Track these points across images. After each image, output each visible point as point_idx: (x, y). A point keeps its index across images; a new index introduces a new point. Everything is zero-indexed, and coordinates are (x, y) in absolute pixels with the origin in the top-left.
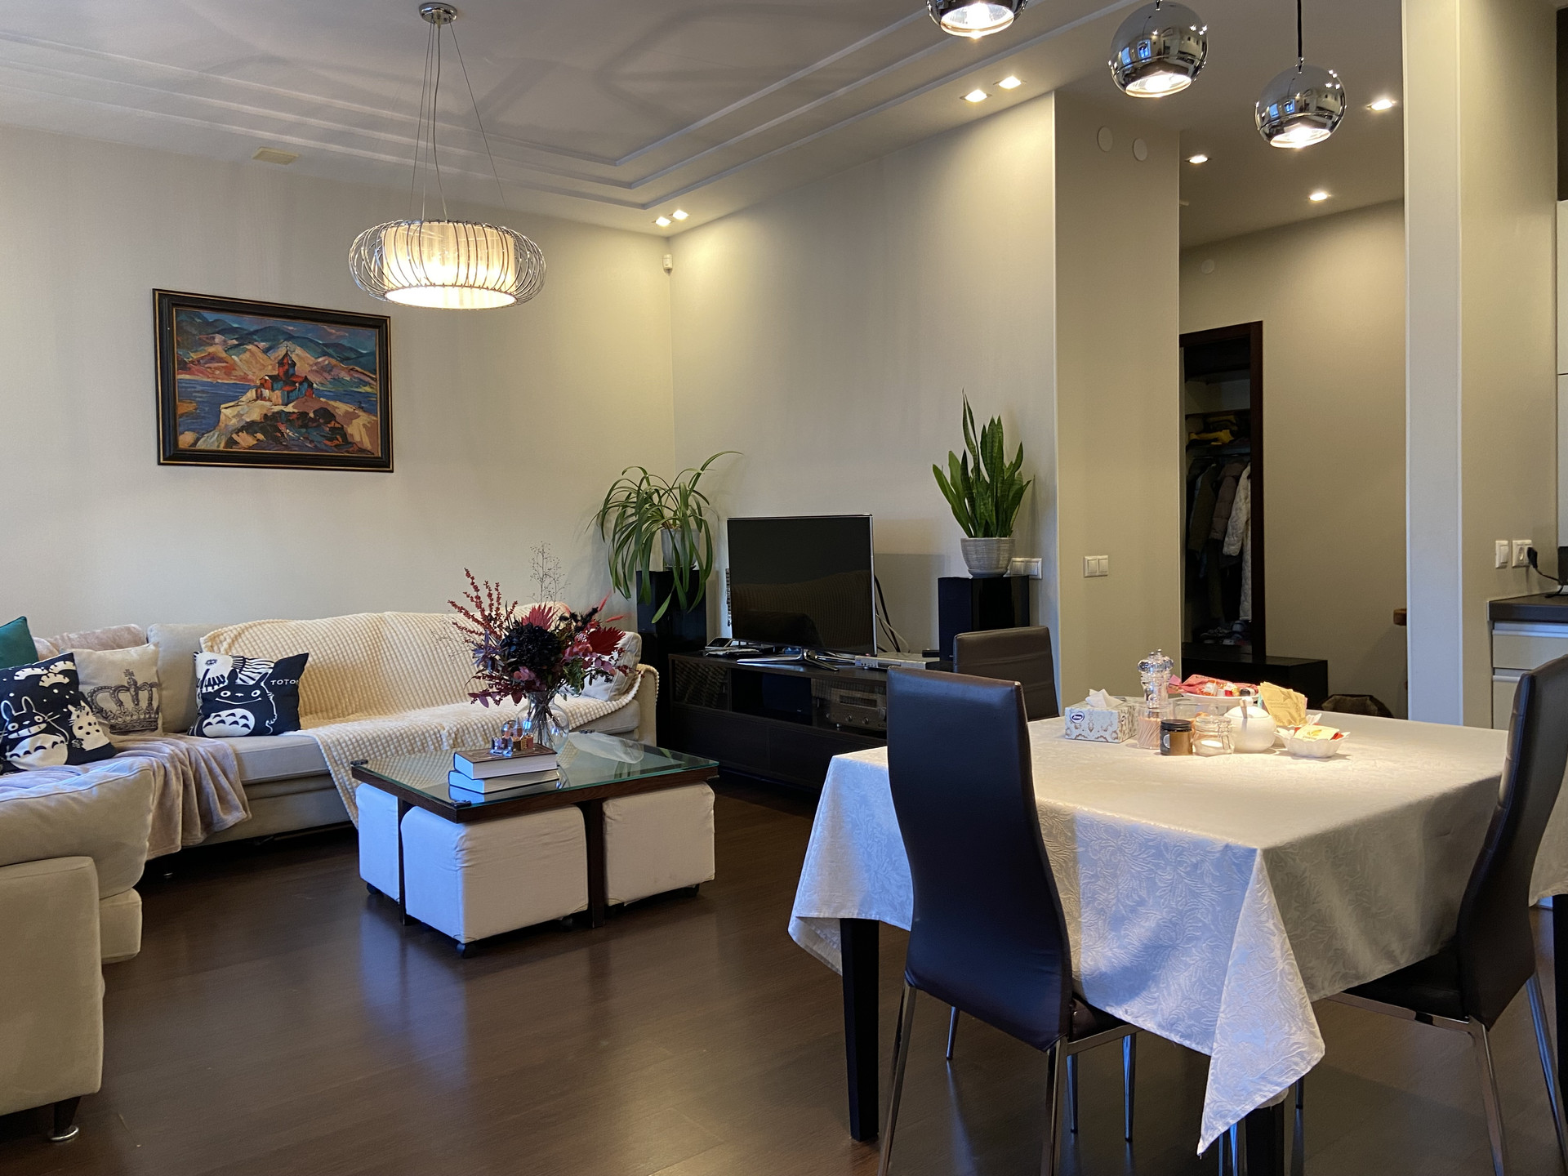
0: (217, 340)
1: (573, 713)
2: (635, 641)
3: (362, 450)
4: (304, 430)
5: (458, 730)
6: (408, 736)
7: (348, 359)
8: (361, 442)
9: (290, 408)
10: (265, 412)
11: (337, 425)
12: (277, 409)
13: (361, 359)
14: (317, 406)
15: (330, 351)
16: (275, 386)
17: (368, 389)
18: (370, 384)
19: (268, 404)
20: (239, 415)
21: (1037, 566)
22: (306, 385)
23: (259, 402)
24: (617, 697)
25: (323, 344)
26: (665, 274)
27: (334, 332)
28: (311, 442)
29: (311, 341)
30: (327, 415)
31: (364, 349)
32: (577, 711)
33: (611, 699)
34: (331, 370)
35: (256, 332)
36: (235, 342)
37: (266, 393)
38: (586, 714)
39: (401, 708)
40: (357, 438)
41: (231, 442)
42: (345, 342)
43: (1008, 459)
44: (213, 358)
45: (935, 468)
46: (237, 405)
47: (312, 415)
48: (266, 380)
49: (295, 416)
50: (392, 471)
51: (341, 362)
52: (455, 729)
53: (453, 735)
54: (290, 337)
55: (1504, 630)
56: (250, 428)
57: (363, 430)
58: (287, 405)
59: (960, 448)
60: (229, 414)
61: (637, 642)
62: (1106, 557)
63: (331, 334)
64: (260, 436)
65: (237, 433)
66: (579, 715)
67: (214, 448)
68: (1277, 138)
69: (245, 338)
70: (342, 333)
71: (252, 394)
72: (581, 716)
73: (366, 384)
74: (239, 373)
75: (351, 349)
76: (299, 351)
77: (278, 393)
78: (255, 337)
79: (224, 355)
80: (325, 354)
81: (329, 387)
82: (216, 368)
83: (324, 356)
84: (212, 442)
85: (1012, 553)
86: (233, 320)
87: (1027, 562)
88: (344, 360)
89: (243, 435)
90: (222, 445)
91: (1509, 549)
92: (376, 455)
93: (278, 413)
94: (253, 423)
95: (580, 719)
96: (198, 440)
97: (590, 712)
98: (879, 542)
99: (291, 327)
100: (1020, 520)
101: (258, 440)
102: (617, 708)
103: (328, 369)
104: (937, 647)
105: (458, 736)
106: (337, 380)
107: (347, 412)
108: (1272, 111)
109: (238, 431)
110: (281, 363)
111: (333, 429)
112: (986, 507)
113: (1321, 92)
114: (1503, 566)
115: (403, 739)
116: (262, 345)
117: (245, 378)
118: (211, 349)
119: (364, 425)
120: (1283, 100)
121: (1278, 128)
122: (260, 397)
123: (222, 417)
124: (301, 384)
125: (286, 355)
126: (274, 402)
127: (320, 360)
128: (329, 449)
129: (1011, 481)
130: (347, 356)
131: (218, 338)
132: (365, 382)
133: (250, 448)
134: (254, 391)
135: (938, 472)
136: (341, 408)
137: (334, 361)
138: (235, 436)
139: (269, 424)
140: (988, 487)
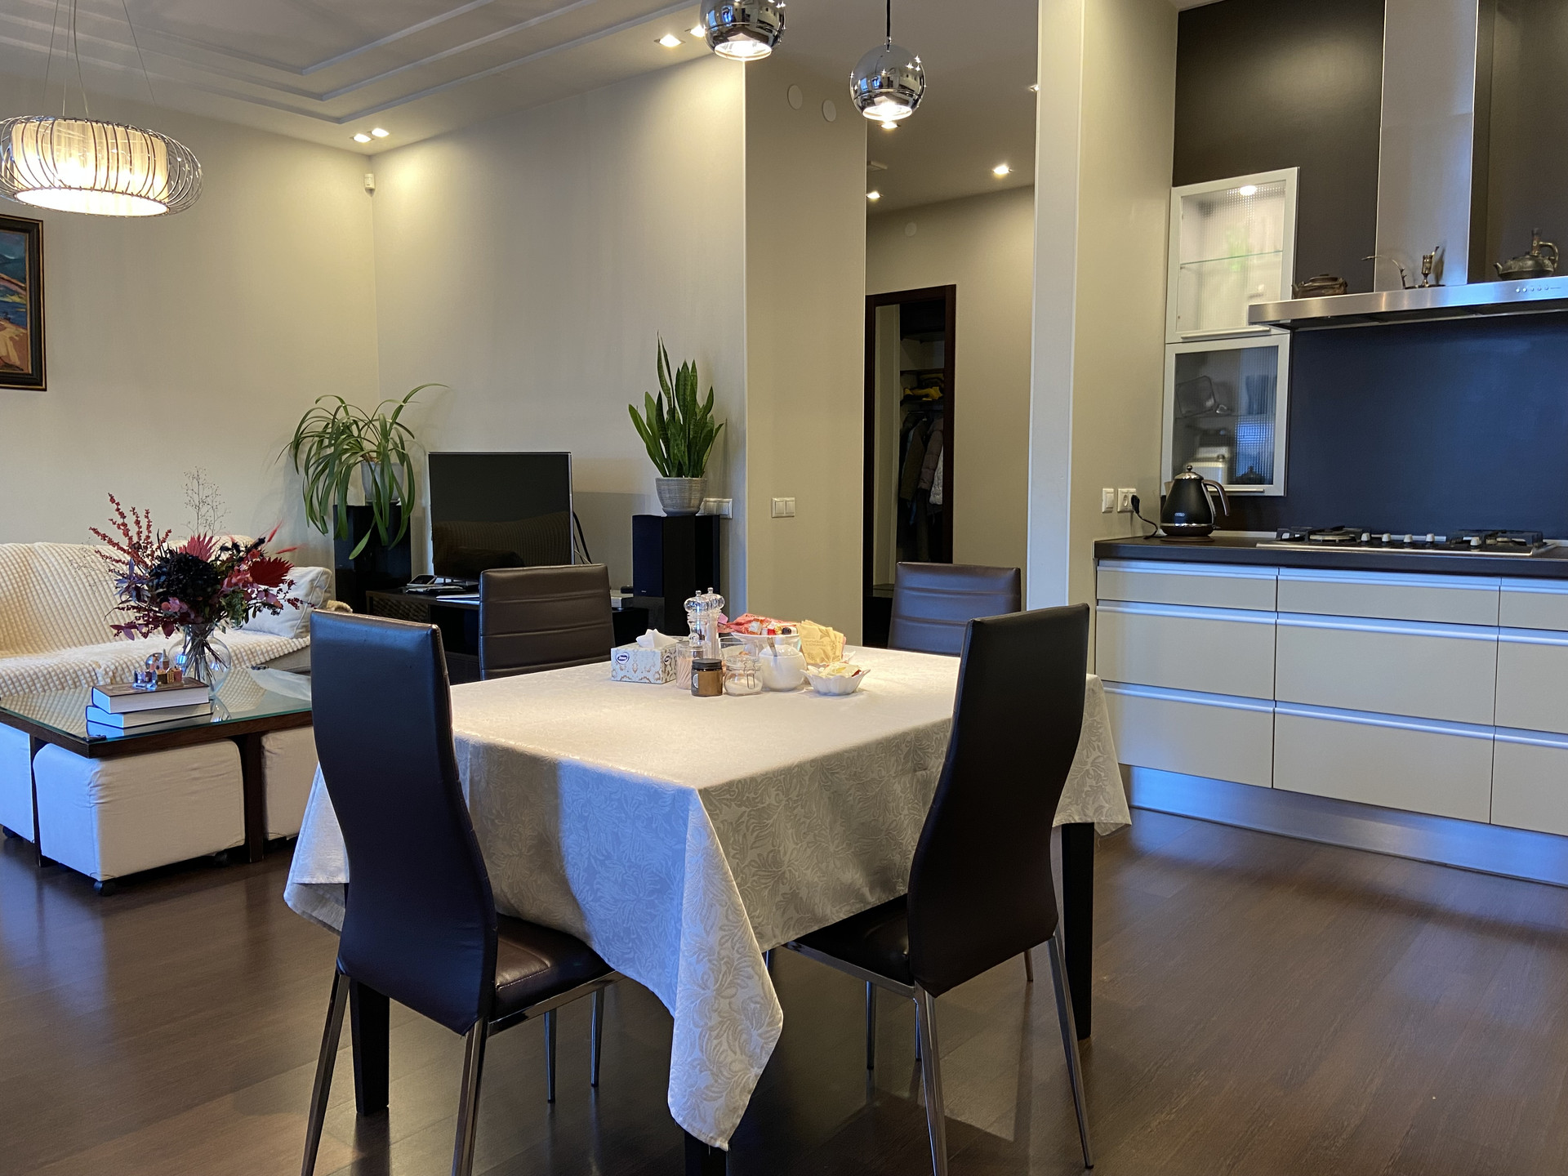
1: (253, 650)
2: (324, 577)
5: (116, 668)
6: (57, 675)
8: (8, 356)
13: (9, 267)
17: (16, 299)
18: (18, 293)
21: (727, 506)
24: (303, 635)
26: (368, 195)
31: (13, 255)
32: (258, 648)
33: (297, 637)
38: (267, 652)
39: (54, 646)
40: (3, 353)
43: (701, 400)
45: (631, 409)
50: (45, 390)
52: (113, 667)
53: (111, 673)
55: (1107, 566)
57: (10, 344)
59: (655, 390)
61: (327, 578)
62: (793, 499)
66: (259, 653)
68: (868, 110)
72: (262, 653)
73: (13, 293)
85: (704, 492)
87: (720, 502)
91: (1115, 495)
92: (26, 371)
95: (261, 657)
97: (272, 650)
98: (579, 480)
100: (711, 459)
102: (304, 645)
104: (631, 584)
105: (117, 675)
108: (863, 84)
112: (680, 449)
113: (903, 72)
114: (1109, 511)
115: (51, 677)
119: (11, 338)
120: (871, 75)
121: (869, 101)
129: (702, 424)
132: (12, 290)
135: (633, 411)
140: (682, 428)
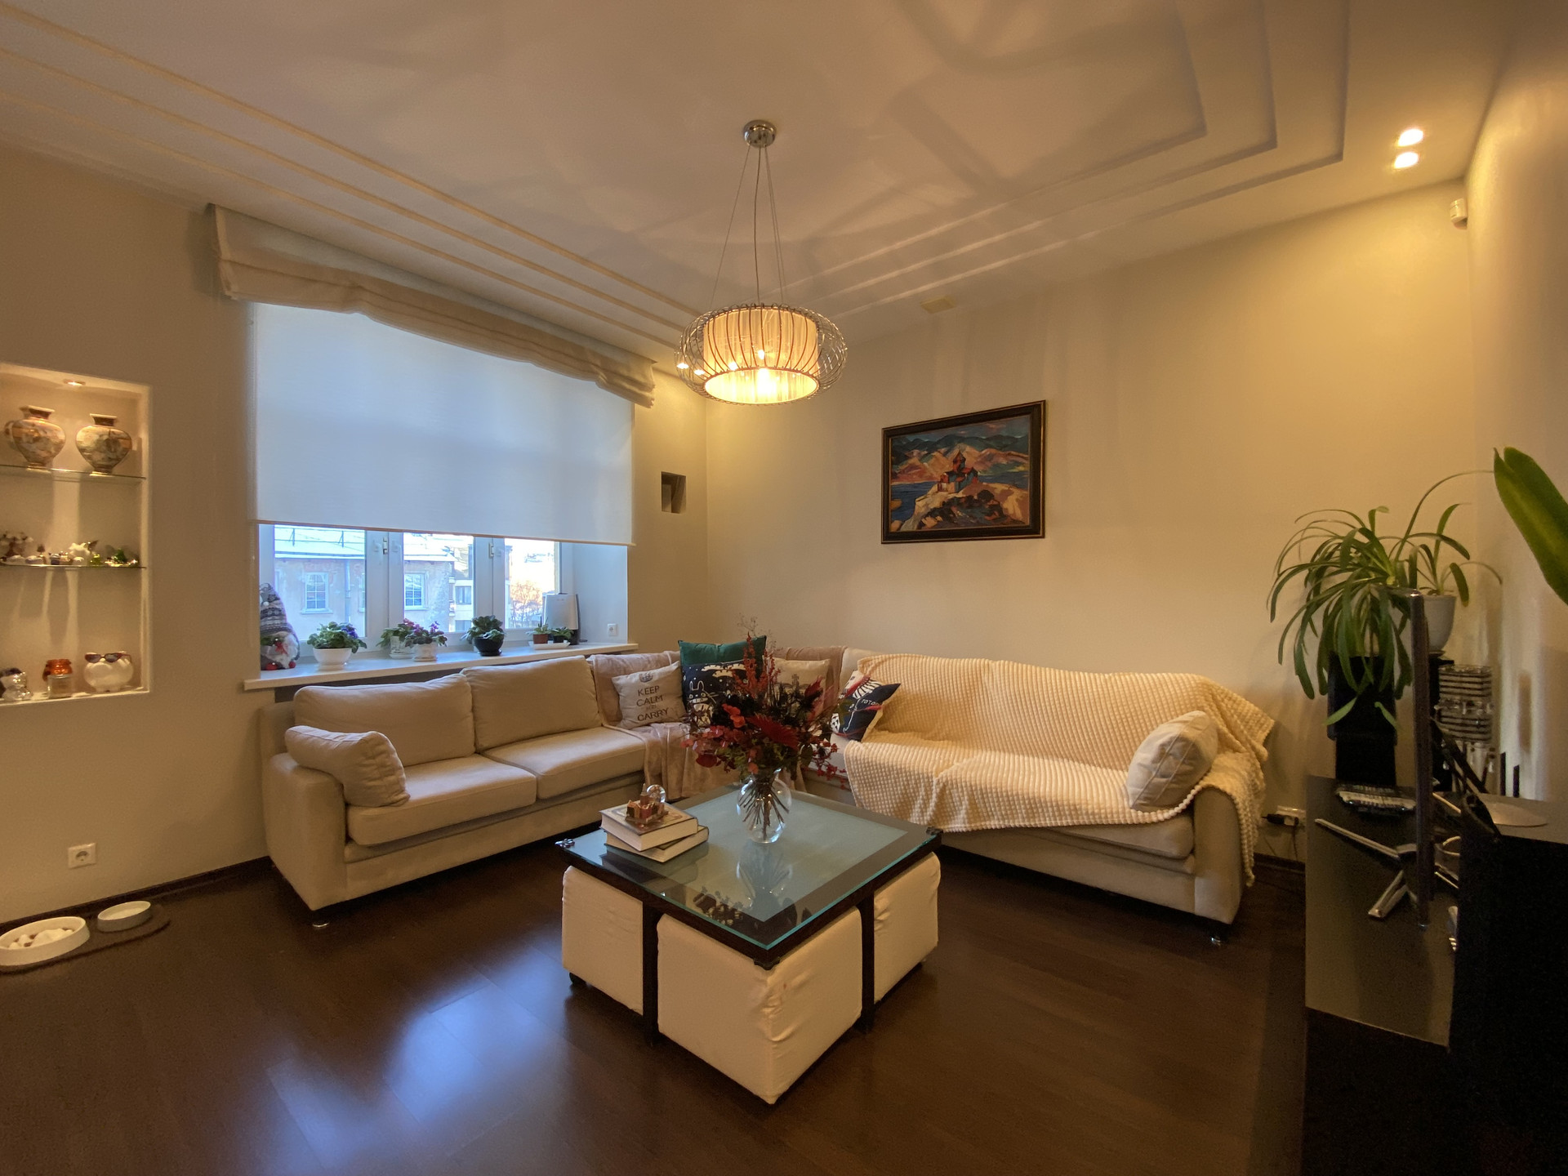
0: (915, 454)
3: (1014, 521)
4: (969, 510)
7: (1005, 446)
8: (1014, 513)
9: (960, 495)
10: (943, 499)
11: (995, 503)
12: (951, 496)
13: (1014, 444)
14: (979, 490)
15: (992, 443)
16: (951, 479)
17: (1021, 468)
18: (1022, 463)
19: (945, 494)
20: (927, 505)
22: (972, 474)
23: (940, 493)
25: (987, 439)
27: (994, 427)
28: (974, 518)
29: (977, 438)
30: (987, 495)
31: (1017, 434)
34: (992, 459)
35: (939, 442)
36: (926, 452)
37: (944, 485)
40: (1011, 511)
41: (921, 525)
42: (1004, 433)
44: (913, 467)
46: (926, 497)
47: (976, 497)
48: (945, 476)
49: (963, 500)
50: (1043, 537)
51: (1001, 450)
54: (962, 440)
56: (932, 513)
57: (1016, 504)
58: (958, 492)
60: (920, 505)
63: (992, 428)
64: (939, 518)
65: (925, 518)
67: (911, 530)
69: (932, 447)
70: (1001, 426)
71: (935, 488)
74: (928, 474)
75: (1008, 437)
76: (968, 449)
77: (953, 484)
78: (938, 446)
79: (918, 463)
80: (988, 446)
81: (990, 472)
82: (914, 474)
83: (986, 448)
84: (910, 526)
86: (925, 437)
88: (1002, 448)
89: (929, 519)
90: (916, 527)
92: (1028, 524)
93: (952, 499)
94: (935, 509)
96: (902, 525)
99: (962, 431)
101: (938, 521)
103: (990, 458)
106: (997, 466)
107: (1003, 491)
109: (927, 515)
110: (955, 462)
111: (992, 507)
116: (943, 450)
117: (931, 477)
118: (911, 461)
119: (1017, 500)
122: (940, 489)
123: (916, 507)
124: (969, 474)
125: (959, 454)
126: (950, 492)
127: (983, 452)
128: (988, 522)
130: (1004, 444)
131: (916, 452)
132: (1019, 463)
133: (932, 527)
134: (936, 485)
136: (999, 488)
137: (993, 451)
138: (923, 520)
139: (945, 510)
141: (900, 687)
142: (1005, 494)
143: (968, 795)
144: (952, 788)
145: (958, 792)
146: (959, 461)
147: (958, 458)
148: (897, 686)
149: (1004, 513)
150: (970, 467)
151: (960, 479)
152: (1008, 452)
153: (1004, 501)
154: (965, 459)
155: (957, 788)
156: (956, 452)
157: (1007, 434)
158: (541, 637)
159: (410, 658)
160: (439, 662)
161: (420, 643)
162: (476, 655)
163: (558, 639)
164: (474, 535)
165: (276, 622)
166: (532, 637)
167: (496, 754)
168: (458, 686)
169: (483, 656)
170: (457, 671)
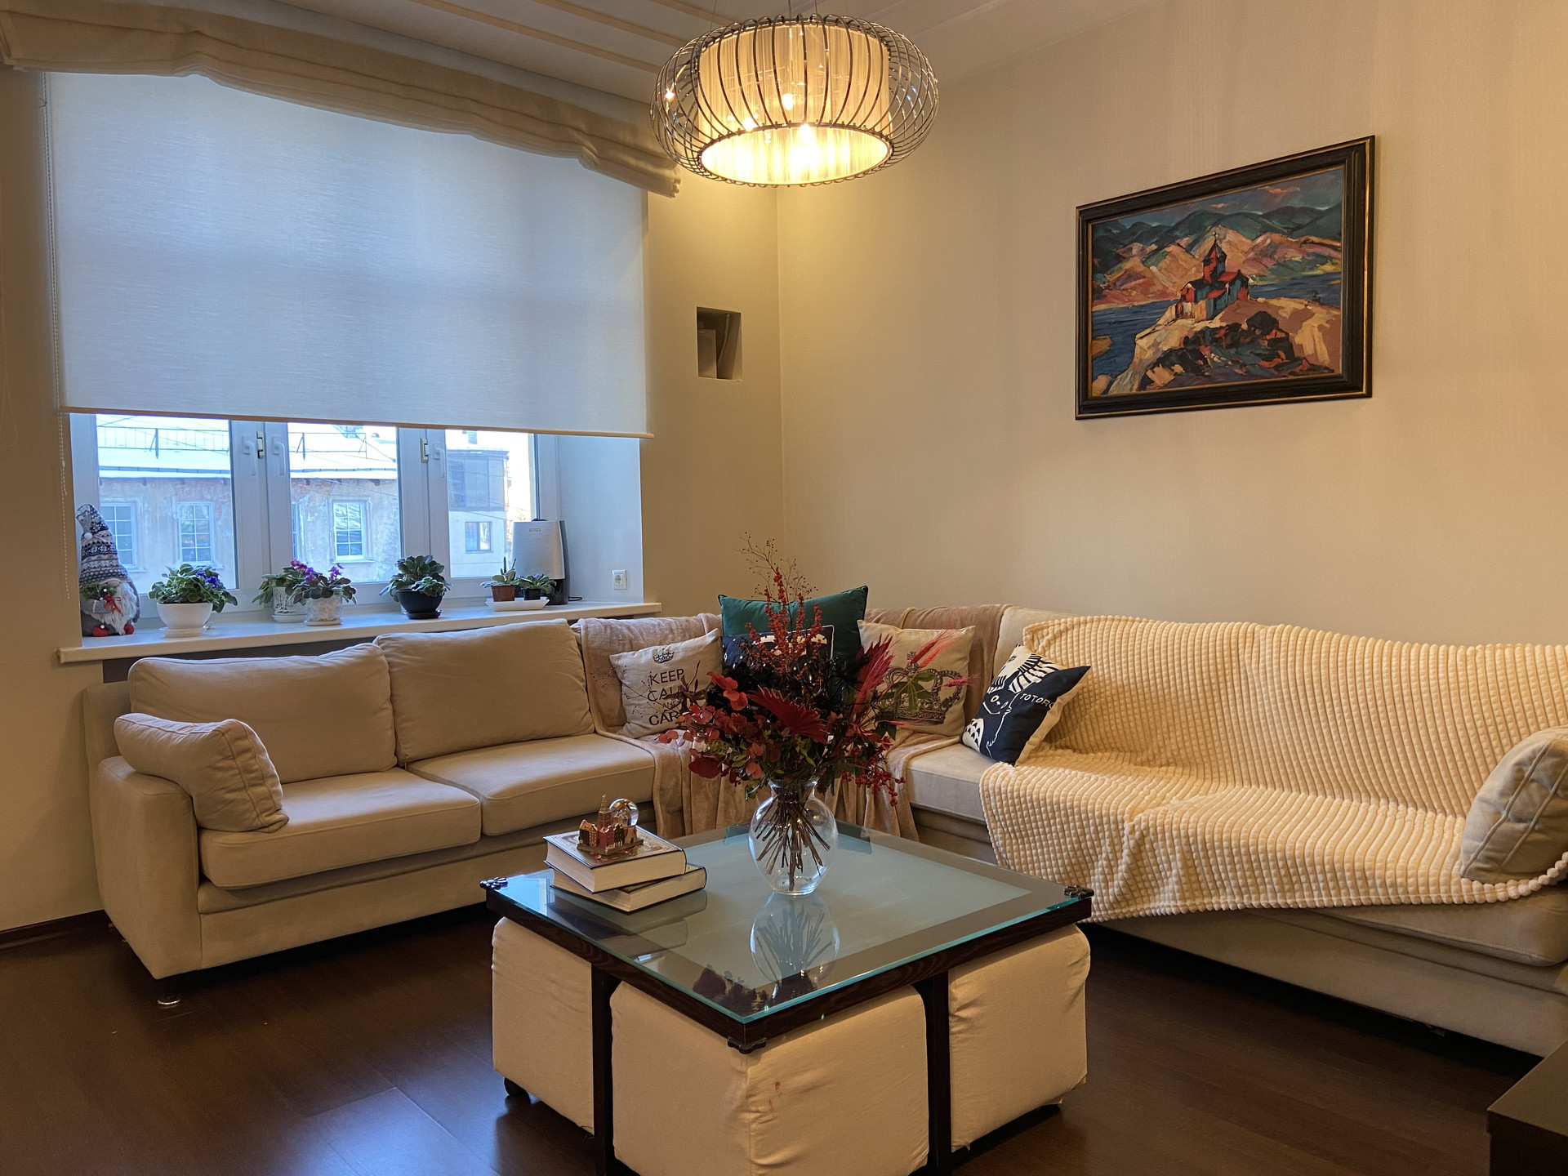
0: (1134, 251)
3: (1314, 368)
4: (1233, 351)
7: (1299, 227)
8: (1315, 354)
9: (1216, 323)
10: (1186, 333)
11: (1280, 335)
12: (1199, 327)
13: (1322, 222)
14: (1252, 312)
15: (1275, 223)
16: (1199, 293)
17: (1328, 268)
18: (1331, 258)
19: (1189, 322)
20: (1156, 344)
22: (1238, 283)
23: (1179, 321)
25: (1265, 216)
27: (1279, 192)
28: (1243, 366)
29: (1247, 215)
30: (1266, 322)
31: (1323, 204)
33: (1471, 876)
34: (1274, 252)
35: (1176, 227)
36: (1154, 247)
37: (1188, 306)
40: (1308, 350)
41: (1146, 381)
42: (1296, 203)
44: (1130, 276)
46: (1154, 331)
47: (1245, 326)
48: (1188, 289)
49: (1223, 331)
50: (1369, 395)
51: (1290, 235)
54: (1220, 219)
56: (1165, 360)
57: (1317, 334)
58: (1212, 318)
60: (1145, 347)
63: (1276, 195)
64: (1178, 368)
65: (1152, 369)
67: (1126, 391)
69: (1165, 237)
70: (1291, 189)
71: (1170, 313)
73: (1325, 259)
74: (1158, 287)
75: (1304, 210)
76: (1231, 236)
77: (1202, 303)
78: (1177, 233)
79: (1141, 268)
80: (1266, 229)
81: (1272, 279)
82: (1133, 288)
83: (1264, 233)
84: (1126, 385)
86: (1152, 219)
88: (1293, 231)
89: (1159, 370)
90: (1135, 387)
92: (1336, 373)
93: (1202, 332)
94: (1171, 351)
96: (1111, 383)
99: (1219, 204)
101: (1176, 374)
103: (1268, 252)
106: (1283, 264)
107: (1295, 312)
109: (1156, 364)
110: (1207, 262)
111: (1275, 342)
116: (1185, 241)
117: (1164, 293)
118: (1127, 265)
119: (1320, 327)
122: (1180, 314)
123: (1137, 350)
124: (1232, 283)
125: (1215, 245)
126: (1198, 318)
127: (1260, 240)
128: (1266, 372)
130: (1293, 222)
131: (1136, 248)
132: (1324, 257)
133: (1166, 386)
134: (1174, 307)
136: (1286, 307)
137: (1277, 237)
138: (1149, 373)
139: (1189, 352)
141: (1088, 675)
142: (1301, 317)
143: (1182, 851)
144: (1156, 840)
145: (1164, 846)
146: (1215, 258)
147: (1213, 256)
148: (1083, 670)
149: (1297, 354)
150: (1236, 270)
151: (1215, 294)
152: (1303, 239)
153: (1296, 332)
154: (1224, 256)
155: (1164, 839)
156: (1207, 245)
157: (1302, 205)
158: (506, 590)
159: (302, 621)
160: (344, 627)
161: (315, 597)
162: (403, 618)
163: (532, 594)
164: (399, 425)
165: (103, 563)
166: (490, 592)
167: (429, 768)
168: (368, 661)
169: (412, 618)
170: (370, 639)
